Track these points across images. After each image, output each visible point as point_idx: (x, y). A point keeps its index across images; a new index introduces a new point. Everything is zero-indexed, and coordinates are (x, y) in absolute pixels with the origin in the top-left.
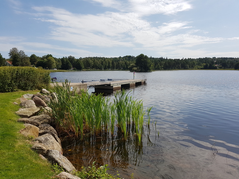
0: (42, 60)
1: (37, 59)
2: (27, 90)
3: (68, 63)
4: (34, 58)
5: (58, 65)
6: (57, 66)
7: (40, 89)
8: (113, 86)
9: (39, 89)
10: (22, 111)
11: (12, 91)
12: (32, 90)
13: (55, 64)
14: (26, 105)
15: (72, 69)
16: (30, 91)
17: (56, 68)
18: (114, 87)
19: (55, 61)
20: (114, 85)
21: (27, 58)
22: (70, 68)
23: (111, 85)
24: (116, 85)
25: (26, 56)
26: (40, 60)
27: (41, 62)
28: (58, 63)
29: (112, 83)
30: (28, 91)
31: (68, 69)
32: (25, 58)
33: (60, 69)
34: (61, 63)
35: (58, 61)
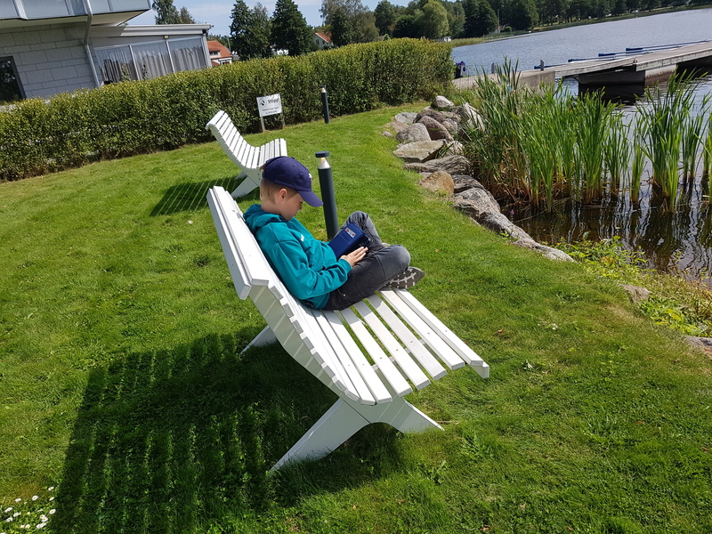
0: (410, 16)
1: (394, 15)
2: (400, 102)
3: (487, 11)
4: (386, 11)
5: (455, 24)
6: (453, 27)
7: (429, 97)
8: (644, 71)
9: (427, 99)
10: (404, 149)
11: (369, 108)
12: (412, 103)
13: (445, 23)
14: (409, 136)
15: (499, 29)
16: (407, 105)
17: (448, 35)
18: (648, 73)
19: (445, 14)
20: (650, 66)
21: (368, 15)
22: (492, 30)
23: (638, 69)
24: (656, 65)
25: (365, 9)
26: (403, 16)
27: (405, 22)
28: (453, 19)
29: (641, 61)
30: (402, 107)
31: (486, 33)
32: (361, 16)
33: (461, 36)
34: (463, 17)
35: (455, 9)
